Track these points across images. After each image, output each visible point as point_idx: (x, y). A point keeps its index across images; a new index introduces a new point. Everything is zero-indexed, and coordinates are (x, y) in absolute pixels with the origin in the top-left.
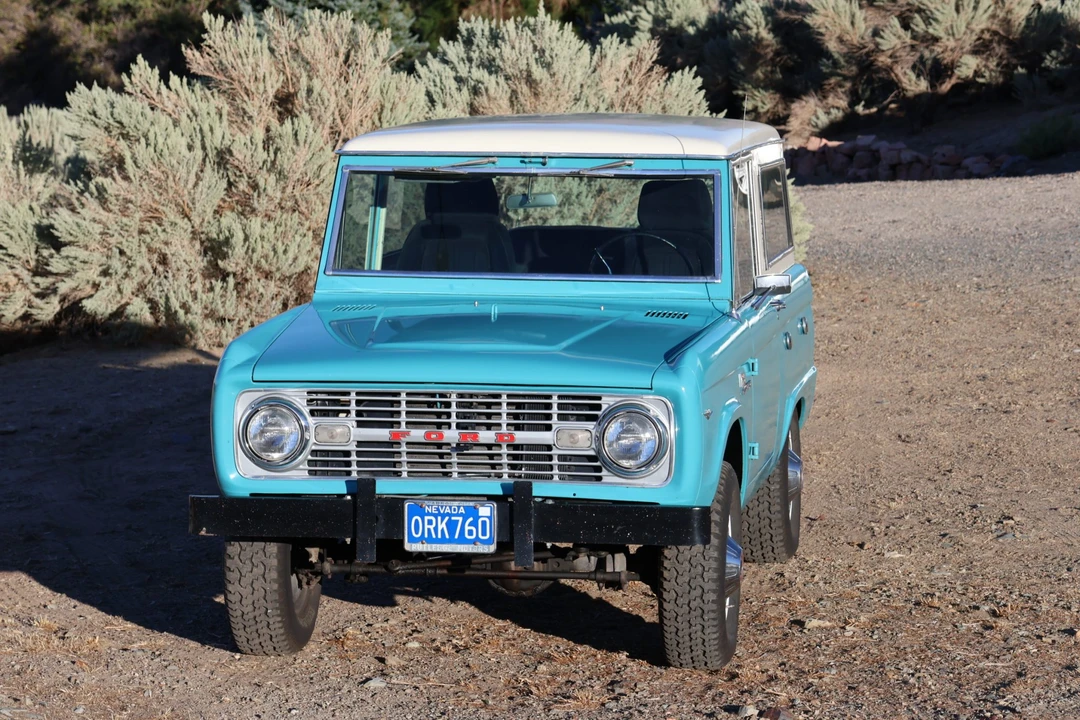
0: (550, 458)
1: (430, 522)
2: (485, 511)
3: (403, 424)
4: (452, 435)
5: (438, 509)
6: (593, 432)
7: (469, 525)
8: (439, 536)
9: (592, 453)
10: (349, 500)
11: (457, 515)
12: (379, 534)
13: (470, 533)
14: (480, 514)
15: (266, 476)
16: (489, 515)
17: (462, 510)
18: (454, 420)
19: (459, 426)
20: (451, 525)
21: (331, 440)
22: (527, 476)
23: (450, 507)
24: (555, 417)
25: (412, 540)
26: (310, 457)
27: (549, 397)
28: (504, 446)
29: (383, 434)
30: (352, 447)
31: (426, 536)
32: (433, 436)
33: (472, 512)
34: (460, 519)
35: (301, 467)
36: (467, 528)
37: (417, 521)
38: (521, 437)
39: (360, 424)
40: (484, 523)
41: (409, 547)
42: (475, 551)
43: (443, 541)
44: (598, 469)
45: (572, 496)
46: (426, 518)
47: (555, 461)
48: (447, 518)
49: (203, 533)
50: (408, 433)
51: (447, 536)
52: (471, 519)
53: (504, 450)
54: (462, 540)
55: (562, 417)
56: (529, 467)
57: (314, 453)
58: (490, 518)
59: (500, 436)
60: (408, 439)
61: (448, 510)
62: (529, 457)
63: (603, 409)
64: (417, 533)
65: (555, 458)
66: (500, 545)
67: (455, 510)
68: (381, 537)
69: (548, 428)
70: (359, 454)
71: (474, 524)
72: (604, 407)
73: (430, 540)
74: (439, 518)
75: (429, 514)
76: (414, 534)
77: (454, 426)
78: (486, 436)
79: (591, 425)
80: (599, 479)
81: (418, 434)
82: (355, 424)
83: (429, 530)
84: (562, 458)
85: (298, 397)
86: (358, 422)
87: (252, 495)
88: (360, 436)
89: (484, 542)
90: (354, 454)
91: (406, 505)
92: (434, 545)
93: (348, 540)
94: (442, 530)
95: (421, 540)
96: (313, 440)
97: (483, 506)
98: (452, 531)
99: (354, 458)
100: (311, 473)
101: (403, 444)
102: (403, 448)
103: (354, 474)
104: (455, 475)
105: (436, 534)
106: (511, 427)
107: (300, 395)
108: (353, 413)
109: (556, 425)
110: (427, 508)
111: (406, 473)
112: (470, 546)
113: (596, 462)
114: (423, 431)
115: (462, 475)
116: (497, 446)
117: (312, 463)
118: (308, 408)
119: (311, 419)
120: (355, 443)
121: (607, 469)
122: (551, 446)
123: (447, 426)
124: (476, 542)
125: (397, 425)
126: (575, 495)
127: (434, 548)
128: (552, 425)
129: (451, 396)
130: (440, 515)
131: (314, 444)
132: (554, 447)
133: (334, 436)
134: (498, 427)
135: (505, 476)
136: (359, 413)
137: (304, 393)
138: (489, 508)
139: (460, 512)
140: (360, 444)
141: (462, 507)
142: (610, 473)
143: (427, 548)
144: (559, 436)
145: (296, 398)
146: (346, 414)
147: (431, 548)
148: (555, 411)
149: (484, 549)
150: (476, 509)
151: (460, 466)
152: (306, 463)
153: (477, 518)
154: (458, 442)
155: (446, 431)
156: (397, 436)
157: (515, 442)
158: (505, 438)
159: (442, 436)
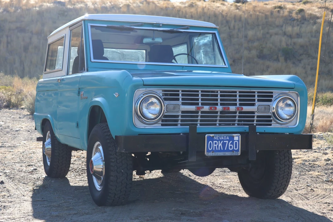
0: (254, 117)
3: (200, 104)
4: (219, 108)
5: (219, 138)
7: (230, 144)
8: (219, 149)
9: (271, 115)
13: (231, 147)
14: (235, 139)
15: (145, 127)
16: (238, 139)
18: (219, 102)
19: (221, 104)
20: (224, 144)
21: (173, 111)
23: (223, 137)
24: (256, 100)
25: (208, 151)
26: (163, 118)
27: (255, 92)
28: (238, 112)
29: (193, 108)
30: (180, 114)
31: (214, 149)
32: (213, 108)
33: (232, 139)
34: (227, 142)
35: (159, 123)
36: (230, 145)
37: (211, 143)
38: (246, 108)
39: (183, 104)
40: (236, 143)
41: (207, 154)
42: (233, 155)
43: (221, 151)
46: (214, 142)
47: (256, 118)
48: (222, 142)
50: (203, 108)
51: (222, 149)
52: (231, 142)
53: (238, 114)
54: (228, 150)
55: (259, 100)
56: (245, 121)
57: (165, 116)
58: (238, 141)
59: (238, 108)
60: (202, 110)
64: (210, 148)
66: (242, 152)
67: (225, 138)
69: (253, 105)
70: (182, 116)
71: (232, 144)
72: (274, 96)
74: (219, 142)
75: (215, 140)
77: (219, 104)
78: (232, 108)
79: (270, 104)
80: (271, 125)
81: (206, 108)
82: (181, 103)
83: (215, 146)
84: (258, 117)
87: (139, 134)
88: (182, 109)
89: (236, 151)
90: (180, 116)
91: (206, 136)
92: (217, 153)
94: (220, 146)
95: (213, 151)
97: (236, 136)
98: (224, 148)
99: (180, 118)
100: (162, 125)
101: (200, 112)
102: (200, 114)
103: (179, 125)
104: (218, 125)
105: (218, 148)
106: (240, 104)
107: (159, 92)
108: (180, 99)
109: (257, 103)
110: (214, 137)
111: (199, 124)
112: (231, 153)
113: (271, 118)
114: (208, 106)
115: (220, 125)
116: (235, 113)
117: (163, 121)
118: (163, 97)
119: (165, 101)
120: (181, 112)
121: (275, 121)
122: (255, 112)
123: (217, 104)
124: (233, 151)
125: (198, 104)
126: (265, 131)
127: (217, 154)
128: (255, 103)
129: (217, 92)
130: (219, 140)
131: (166, 112)
132: (256, 113)
133: (174, 108)
134: (236, 104)
135: (236, 125)
136: (183, 99)
137: (161, 91)
138: (238, 137)
139: (227, 139)
140: (183, 112)
141: (228, 137)
142: (275, 123)
143: (214, 154)
144: (259, 107)
145: (158, 93)
146: (178, 99)
147: (216, 154)
148: (256, 98)
149: (236, 154)
150: (233, 137)
151: (220, 121)
152: (161, 120)
153: (233, 141)
154: (221, 110)
155: (217, 106)
156: (199, 108)
157: (243, 110)
158: (240, 109)
159: (216, 108)
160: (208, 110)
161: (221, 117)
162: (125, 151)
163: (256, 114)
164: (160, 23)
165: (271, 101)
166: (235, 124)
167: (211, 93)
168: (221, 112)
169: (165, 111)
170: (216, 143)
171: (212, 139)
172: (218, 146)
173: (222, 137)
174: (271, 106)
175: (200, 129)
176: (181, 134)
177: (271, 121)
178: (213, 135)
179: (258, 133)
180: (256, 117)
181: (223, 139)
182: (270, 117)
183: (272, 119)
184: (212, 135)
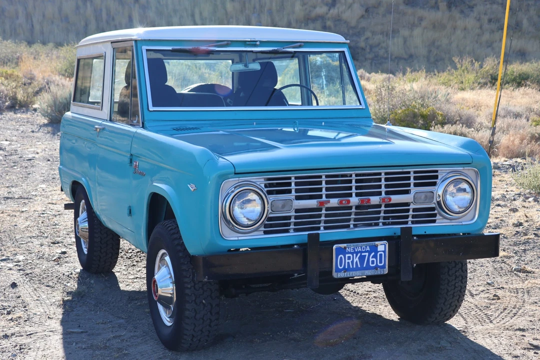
0: (408, 211)
2: (381, 247)
3: (324, 196)
4: (354, 201)
5: (354, 249)
7: (372, 258)
8: (355, 267)
9: (434, 206)
11: (365, 252)
14: (378, 250)
16: (384, 250)
18: (354, 191)
19: (357, 195)
20: (362, 259)
21: (281, 210)
22: (393, 223)
23: (361, 247)
24: (412, 185)
25: (338, 270)
26: (267, 222)
27: (409, 173)
28: (383, 206)
29: (313, 203)
30: (293, 213)
31: (346, 267)
32: (344, 202)
33: (374, 249)
34: (367, 254)
35: (260, 229)
36: (371, 259)
37: (341, 257)
38: (396, 199)
39: (298, 198)
40: (381, 255)
41: (335, 275)
42: (376, 274)
43: (357, 269)
46: (347, 255)
47: (411, 213)
48: (359, 254)
49: (206, 280)
50: (329, 202)
51: (359, 266)
52: (373, 254)
53: (383, 208)
54: (368, 268)
55: (416, 185)
56: (394, 218)
57: (270, 219)
58: (384, 252)
59: (384, 199)
60: (328, 206)
63: (439, 178)
64: (341, 266)
66: (390, 268)
67: (364, 249)
69: (407, 192)
70: (296, 217)
71: (375, 256)
73: (349, 270)
74: (355, 255)
75: (349, 253)
77: (354, 195)
78: (375, 200)
79: (433, 189)
80: (434, 221)
81: (334, 202)
82: (294, 197)
83: (348, 263)
84: (415, 210)
86: (296, 196)
88: (296, 206)
89: (381, 267)
90: (293, 218)
91: (334, 247)
92: (351, 273)
94: (357, 262)
95: (345, 270)
97: (380, 244)
98: (362, 263)
100: (266, 233)
101: (324, 209)
102: (324, 212)
103: (292, 231)
104: (352, 226)
105: (353, 265)
106: (387, 193)
107: (260, 181)
108: (293, 191)
109: (413, 190)
110: (347, 249)
111: (323, 227)
112: (373, 271)
113: (434, 211)
114: (338, 199)
115: (355, 226)
116: (379, 206)
117: (266, 226)
118: (266, 189)
119: (269, 196)
120: (294, 211)
121: (441, 215)
122: (410, 203)
123: (350, 195)
124: (376, 268)
125: (320, 197)
126: (425, 232)
128: (410, 190)
129: (351, 176)
130: (355, 252)
131: (271, 213)
132: (412, 204)
133: (283, 206)
134: (380, 194)
135: (381, 224)
136: (297, 191)
137: (263, 180)
138: (384, 245)
139: (367, 249)
140: (297, 211)
141: (368, 247)
142: (441, 217)
143: (347, 274)
144: (416, 196)
145: (258, 183)
146: (289, 192)
147: (349, 274)
148: (412, 181)
149: (381, 272)
150: (376, 246)
151: (355, 220)
152: (263, 226)
153: (376, 252)
154: (357, 204)
155: (350, 199)
156: (322, 203)
157: (391, 202)
158: (386, 200)
159: (349, 202)
160: (337, 205)
161: (356, 214)
162: (208, 279)
163: (412, 206)
164: (256, 40)
165: (434, 184)
166: (379, 223)
167: (341, 177)
168: (357, 207)
169: (270, 211)
170: (349, 258)
171: (343, 251)
172: (352, 262)
174: (435, 192)
175: (325, 235)
176: (295, 246)
177: (435, 215)
178: (345, 245)
179: (415, 236)
180: (411, 210)
181: (360, 250)
182: (433, 209)
183: (436, 212)
184: (343, 246)
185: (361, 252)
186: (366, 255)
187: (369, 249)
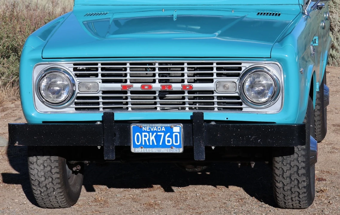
0: (213, 98)
1: (145, 136)
2: (177, 129)
3: (128, 81)
4: (157, 86)
5: (150, 129)
6: (237, 83)
7: (168, 137)
8: (151, 144)
9: (237, 95)
10: (99, 125)
12: (117, 143)
13: (169, 141)
14: (174, 131)
15: (51, 112)
16: (179, 131)
17: (164, 129)
18: (157, 77)
19: (160, 81)
20: (158, 138)
21: (88, 91)
22: (200, 108)
23: (157, 127)
24: (215, 75)
25: (136, 146)
26: (76, 100)
27: (212, 64)
28: (186, 92)
29: (117, 86)
30: (100, 94)
31: (143, 144)
32: (146, 87)
33: (170, 130)
34: (163, 134)
35: (71, 106)
36: (167, 139)
37: (138, 135)
39: (104, 81)
40: (176, 136)
41: (133, 150)
42: (171, 151)
43: (153, 146)
44: (241, 104)
45: (226, 119)
46: (143, 134)
47: (216, 100)
48: (155, 134)
49: (16, 144)
50: (132, 86)
51: (155, 144)
52: (169, 134)
53: (186, 94)
54: (164, 146)
55: (218, 75)
56: (200, 103)
57: (78, 98)
58: (179, 133)
59: (184, 87)
60: (132, 89)
61: (155, 129)
62: (200, 98)
63: (242, 70)
64: (138, 142)
65: (216, 98)
66: (185, 148)
67: (159, 129)
68: (117, 145)
69: (211, 81)
70: (104, 98)
71: (171, 136)
72: (243, 69)
73: (146, 146)
74: (151, 134)
75: (144, 132)
76: (137, 143)
77: (157, 81)
78: (176, 86)
79: (236, 79)
80: (241, 109)
81: (137, 86)
82: (101, 81)
83: (145, 140)
84: (219, 98)
85: (68, 66)
87: (43, 122)
88: (103, 88)
89: (176, 147)
90: (101, 98)
91: (132, 126)
93: (99, 147)
94: (153, 140)
95: (141, 146)
96: (77, 91)
97: (175, 126)
100: (77, 109)
101: (129, 92)
102: (129, 94)
103: (101, 109)
104: (159, 108)
105: (149, 142)
106: (190, 81)
108: (100, 75)
109: (216, 79)
110: (143, 128)
111: (131, 108)
112: (169, 149)
113: (239, 100)
114: (140, 84)
115: (162, 109)
116: (182, 92)
117: (76, 104)
118: (74, 73)
119: (76, 78)
120: (101, 92)
121: (245, 104)
122: (213, 91)
123: (154, 81)
124: (171, 147)
125: (126, 81)
126: (227, 119)
127: (148, 150)
128: (213, 79)
129: (155, 64)
130: (151, 131)
131: (78, 93)
132: (215, 92)
134: (182, 81)
135: (187, 108)
136: (103, 75)
137: (72, 64)
138: (179, 127)
139: (162, 130)
140: (104, 92)
141: (163, 128)
142: (246, 106)
143: (144, 150)
144: (217, 85)
146: (96, 75)
147: (146, 150)
148: (215, 71)
149: (176, 151)
150: (172, 128)
151: (161, 103)
152: (74, 103)
153: (172, 133)
154: (160, 90)
155: (153, 84)
157: (193, 90)
158: (187, 87)
159: (151, 87)
160: (140, 90)
161: (161, 98)
162: (19, 144)
165: (237, 75)
166: (185, 107)
168: (160, 92)
173: (155, 128)
176: (98, 123)
182: (238, 98)
184: (139, 125)
185: (157, 132)
186: (161, 135)
187: (164, 130)
